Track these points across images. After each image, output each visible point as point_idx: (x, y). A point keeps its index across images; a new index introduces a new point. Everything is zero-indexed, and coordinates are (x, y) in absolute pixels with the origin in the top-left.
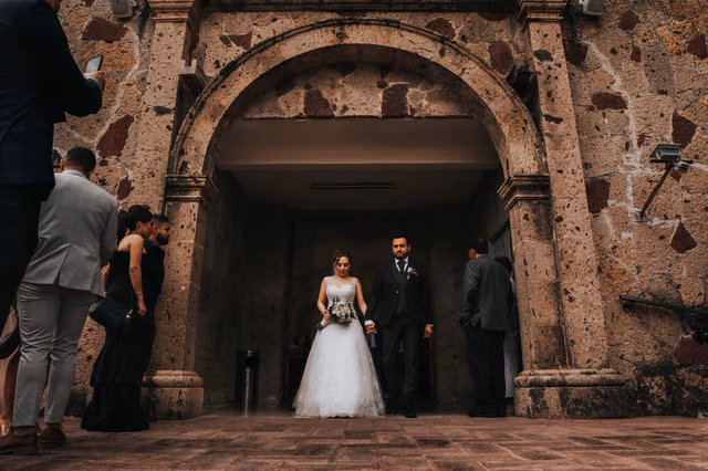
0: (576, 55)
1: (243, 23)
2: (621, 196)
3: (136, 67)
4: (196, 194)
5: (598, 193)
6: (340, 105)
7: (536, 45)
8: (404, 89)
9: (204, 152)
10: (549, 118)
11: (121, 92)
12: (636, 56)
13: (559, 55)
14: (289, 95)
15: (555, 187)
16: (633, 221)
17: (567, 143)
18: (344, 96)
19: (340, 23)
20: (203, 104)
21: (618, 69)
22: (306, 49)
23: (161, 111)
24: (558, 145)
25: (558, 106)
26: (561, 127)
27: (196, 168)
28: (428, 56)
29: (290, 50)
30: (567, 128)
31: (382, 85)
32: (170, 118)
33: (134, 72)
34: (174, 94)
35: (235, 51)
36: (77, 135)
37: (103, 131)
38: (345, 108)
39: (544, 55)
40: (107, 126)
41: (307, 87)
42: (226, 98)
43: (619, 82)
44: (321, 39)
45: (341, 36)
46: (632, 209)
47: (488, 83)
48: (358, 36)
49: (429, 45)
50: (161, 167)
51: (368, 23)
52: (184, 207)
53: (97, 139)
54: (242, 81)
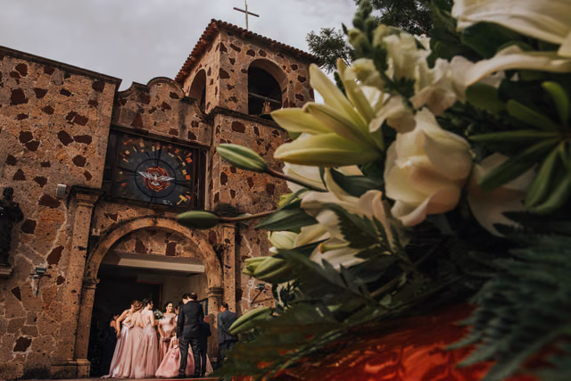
0: (238, 239)
1: (114, 209)
2: (246, 296)
3: (65, 222)
4: (94, 286)
5: (239, 294)
6: (149, 248)
7: (226, 237)
8: (175, 244)
9: (98, 267)
10: (227, 266)
11: (58, 234)
12: (258, 243)
13: (233, 242)
14: (129, 242)
15: (226, 293)
16: (249, 306)
17: (231, 277)
18: (151, 245)
19: (156, 217)
20: (98, 246)
21: (251, 247)
22: (141, 226)
23: (81, 248)
24: (228, 277)
25: (230, 262)
26: (230, 270)
27: (94, 275)
28: (187, 235)
29: (135, 226)
30: (232, 271)
31: (167, 242)
32: (85, 252)
33: (64, 226)
34: (87, 241)
35: (110, 222)
36: (37, 253)
37: (49, 252)
38: (152, 250)
39: (227, 241)
40: (51, 251)
41: (137, 239)
42: (108, 245)
43: (251, 251)
44: (146, 223)
45: (155, 222)
46: (249, 301)
47: (207, 249)
48: (162, 223)
49: (188, 231)
50: (81, 274)
51: (166, 218)
52: (89, 291)
53: (46, 256)
54: (115, 237)
